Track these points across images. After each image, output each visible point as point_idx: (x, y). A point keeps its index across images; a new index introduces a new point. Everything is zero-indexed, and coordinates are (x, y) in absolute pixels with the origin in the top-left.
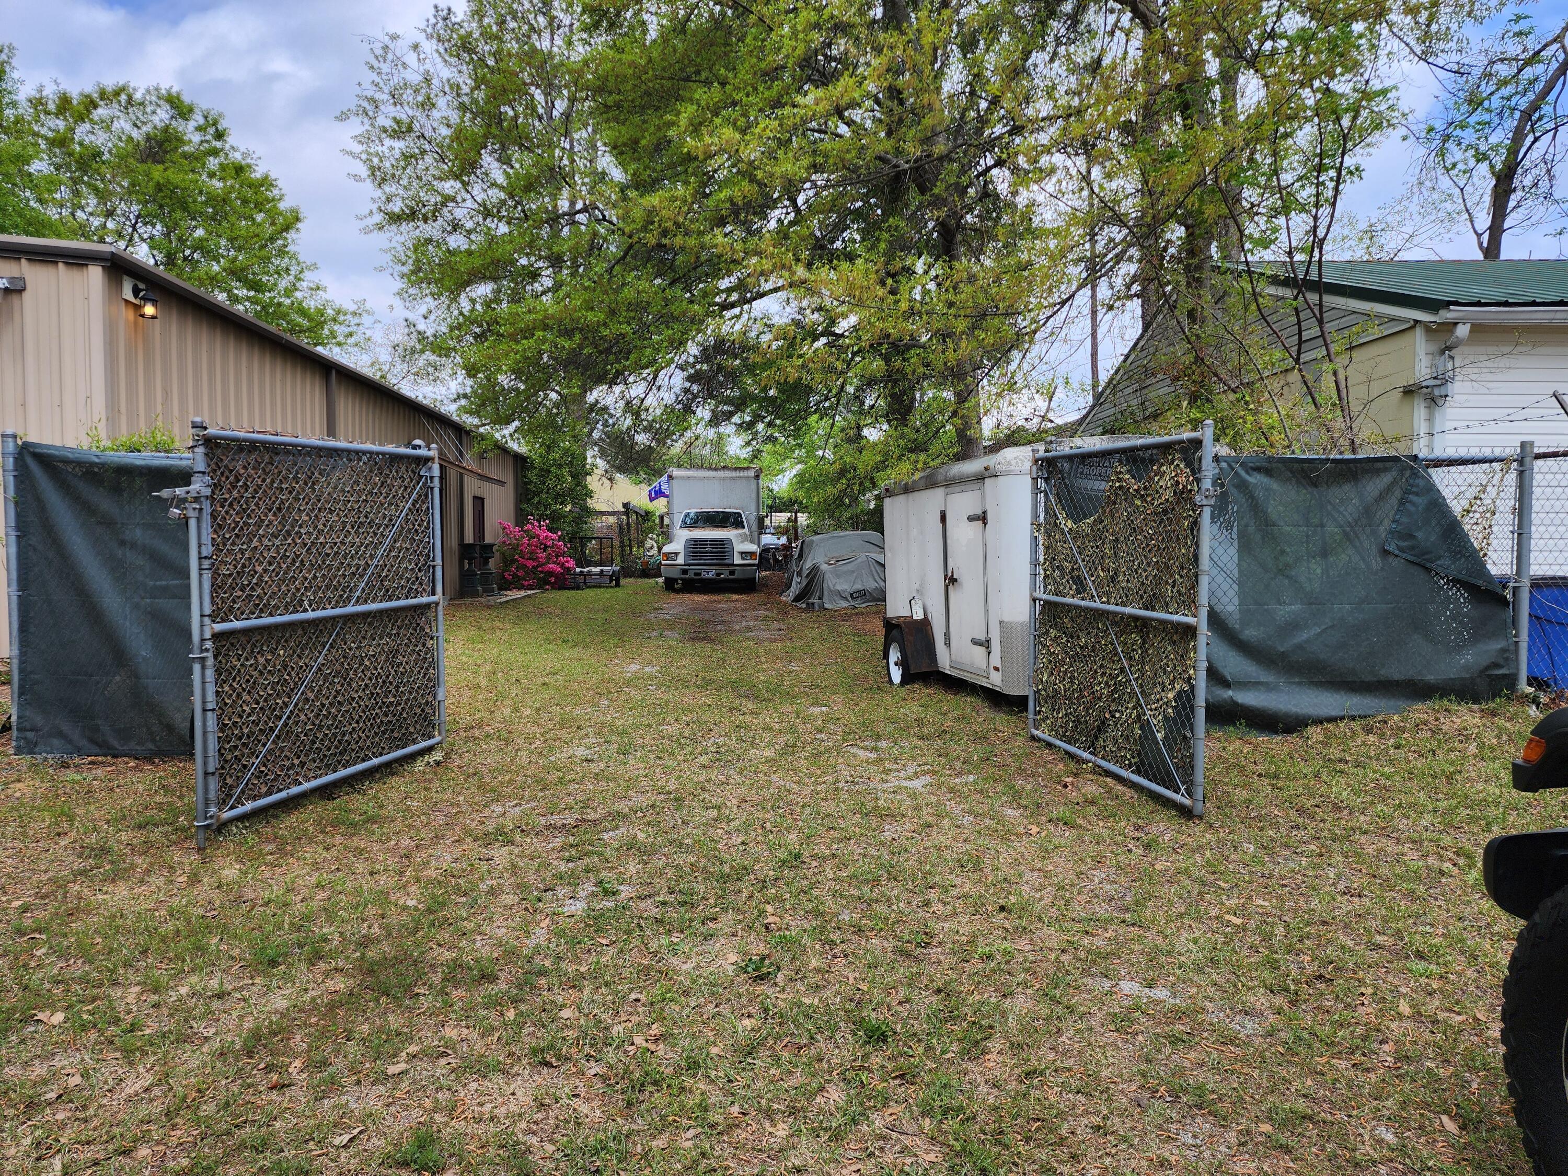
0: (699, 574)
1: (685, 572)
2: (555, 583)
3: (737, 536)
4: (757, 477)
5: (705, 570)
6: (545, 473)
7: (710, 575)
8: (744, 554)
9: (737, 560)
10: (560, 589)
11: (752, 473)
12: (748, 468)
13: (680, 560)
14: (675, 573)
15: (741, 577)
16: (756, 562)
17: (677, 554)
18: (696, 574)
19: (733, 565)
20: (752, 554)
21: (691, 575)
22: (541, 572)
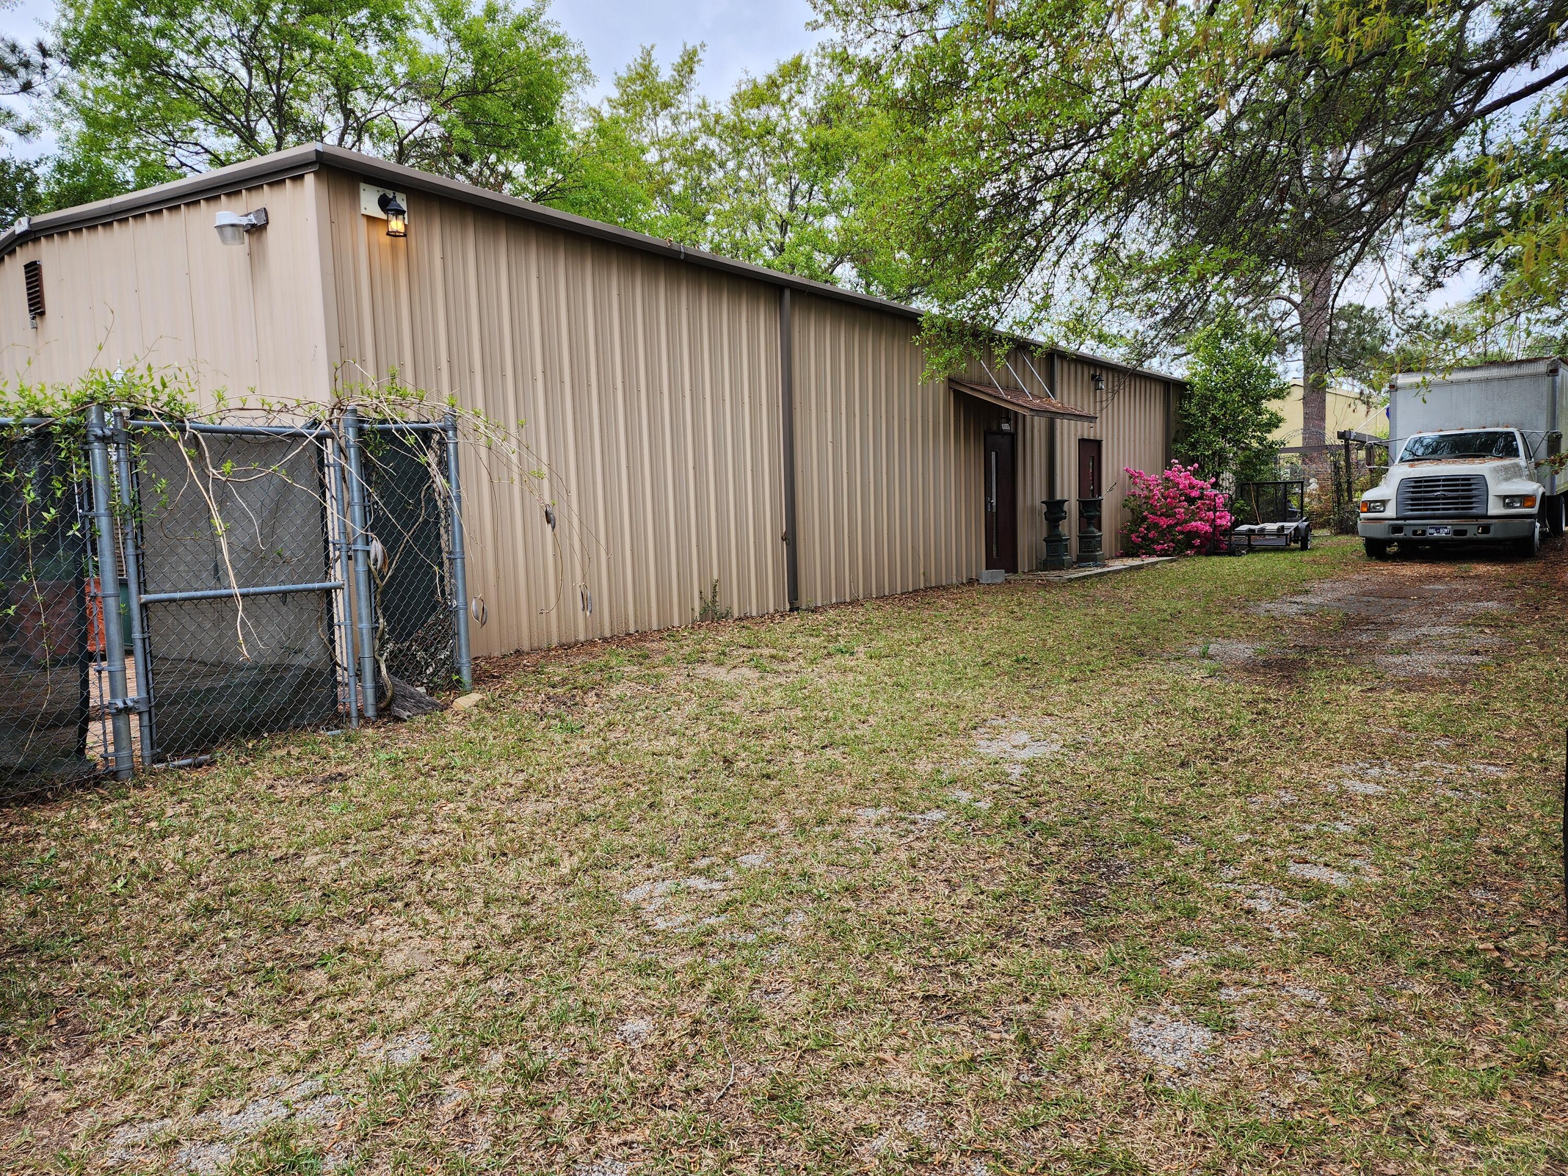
0: (1424, 532)
1: (1397, 529)
2: (1202, 544)
3: (1496, 470)
4: (1554, 372)
5: (1432, 526)
6: (1208, 398)
7: (1443, 534)
8: (1508, 500)
9: (1495, 508)
10: (1208, 554)
11: (1542, 367)
12: (1536, 360)
13: (1390, 511)
14: (1379, 532)
15: (1500, 535)
16: (1535, 510)
17: (1384, 503)
18: (1415, 533)
19: (1486, 517)
20: (1525, 499)
21: (1407, 534)
22: (1181, 533)
